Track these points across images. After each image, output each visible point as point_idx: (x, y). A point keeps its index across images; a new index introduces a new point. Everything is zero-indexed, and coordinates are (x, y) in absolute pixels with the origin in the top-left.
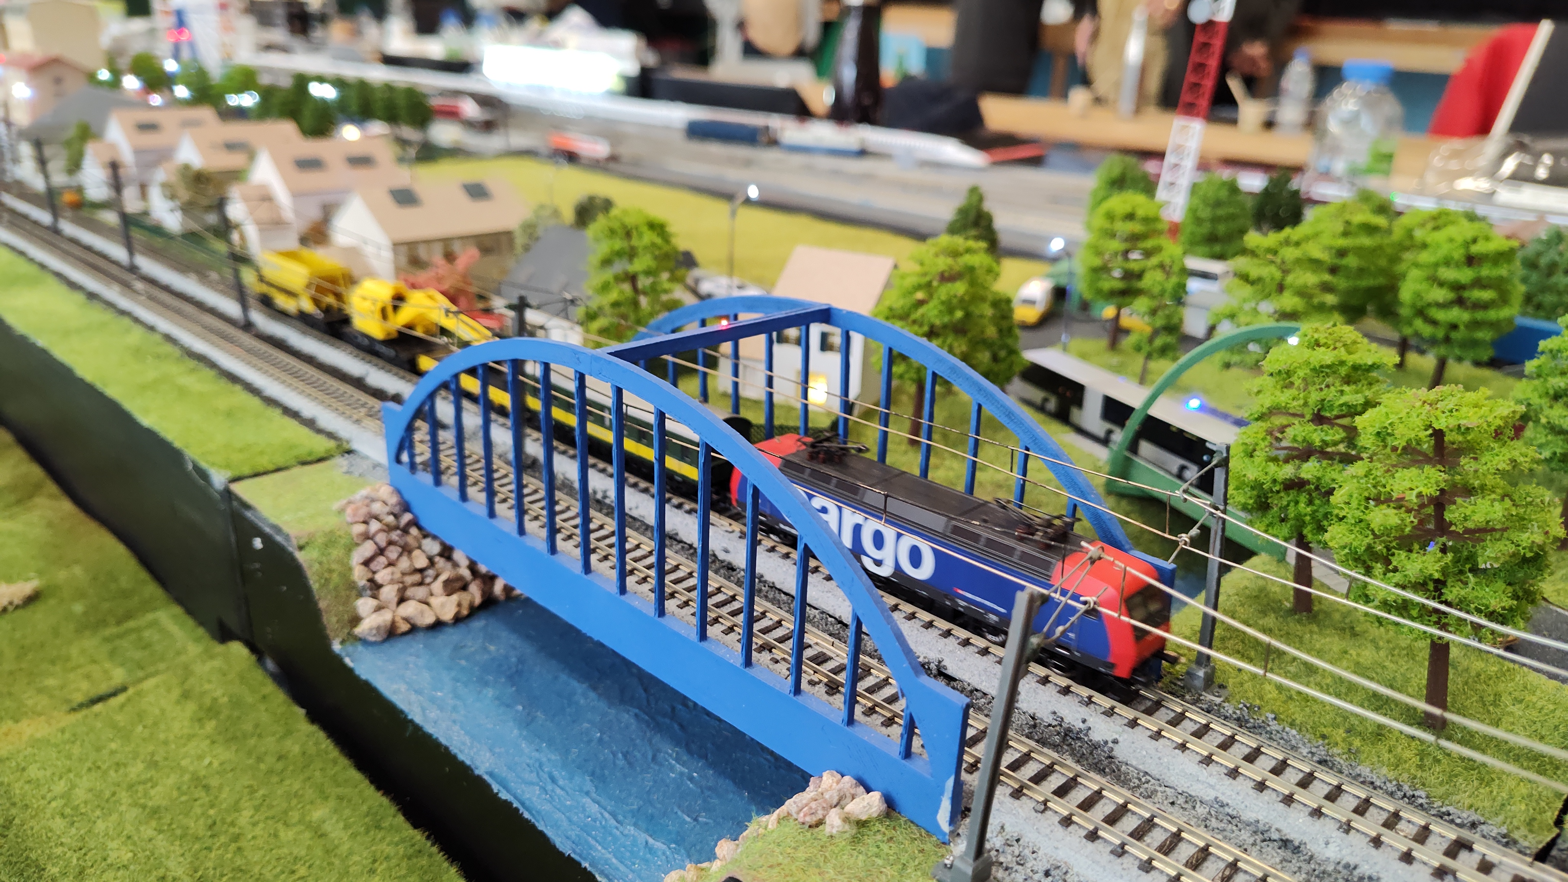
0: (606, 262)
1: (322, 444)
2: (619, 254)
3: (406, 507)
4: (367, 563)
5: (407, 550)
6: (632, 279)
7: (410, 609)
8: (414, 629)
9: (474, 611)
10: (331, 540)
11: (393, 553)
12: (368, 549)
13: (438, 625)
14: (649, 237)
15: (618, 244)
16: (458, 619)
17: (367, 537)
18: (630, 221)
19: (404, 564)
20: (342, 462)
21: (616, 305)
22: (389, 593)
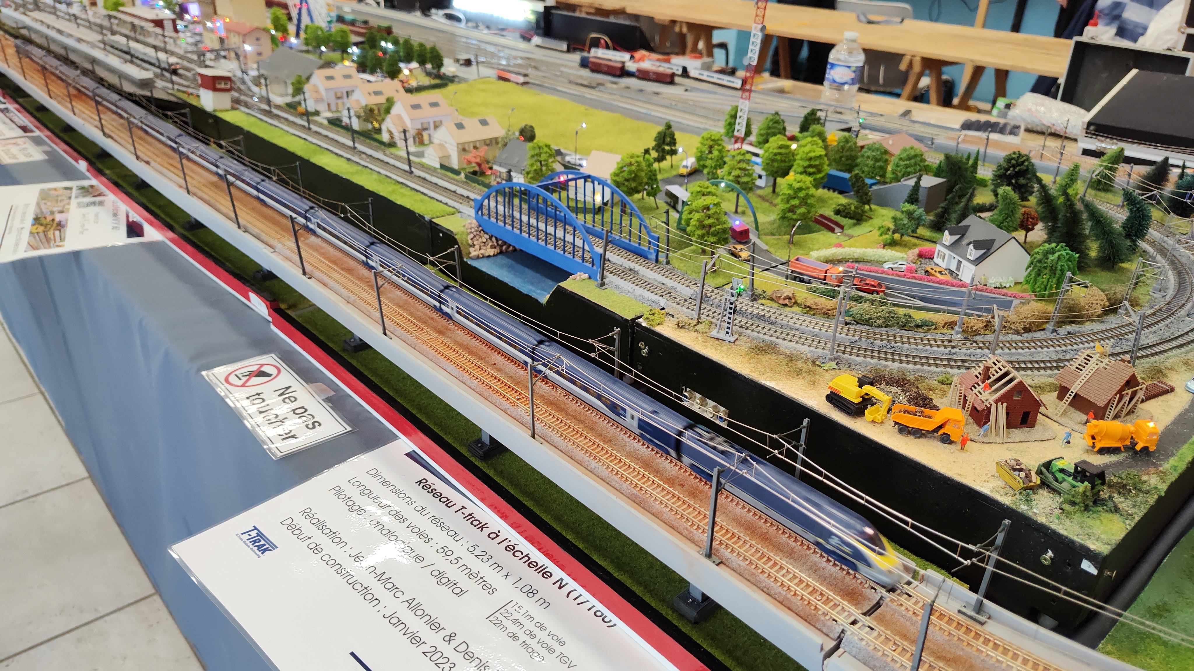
0: (533, 156)
1: (452, 210)
2: (537, 155)
3: (480, 226)
4: (472, 239)
5: (481, 237)
6: (541, 162)
7: (482, 251)
8: (483, 257)
9: (498, 254)
10: (463, 233)
11: (478, 237)
12: (472, 236)
13: (489, 256)
14: (546, 149)
15: (537, 151)
16: (494, 255)
17: (471, 232)
18: (540, 145)
19: (480, 240)
20: (459, 215)
21: (535, 170)
22: (477, 247)
